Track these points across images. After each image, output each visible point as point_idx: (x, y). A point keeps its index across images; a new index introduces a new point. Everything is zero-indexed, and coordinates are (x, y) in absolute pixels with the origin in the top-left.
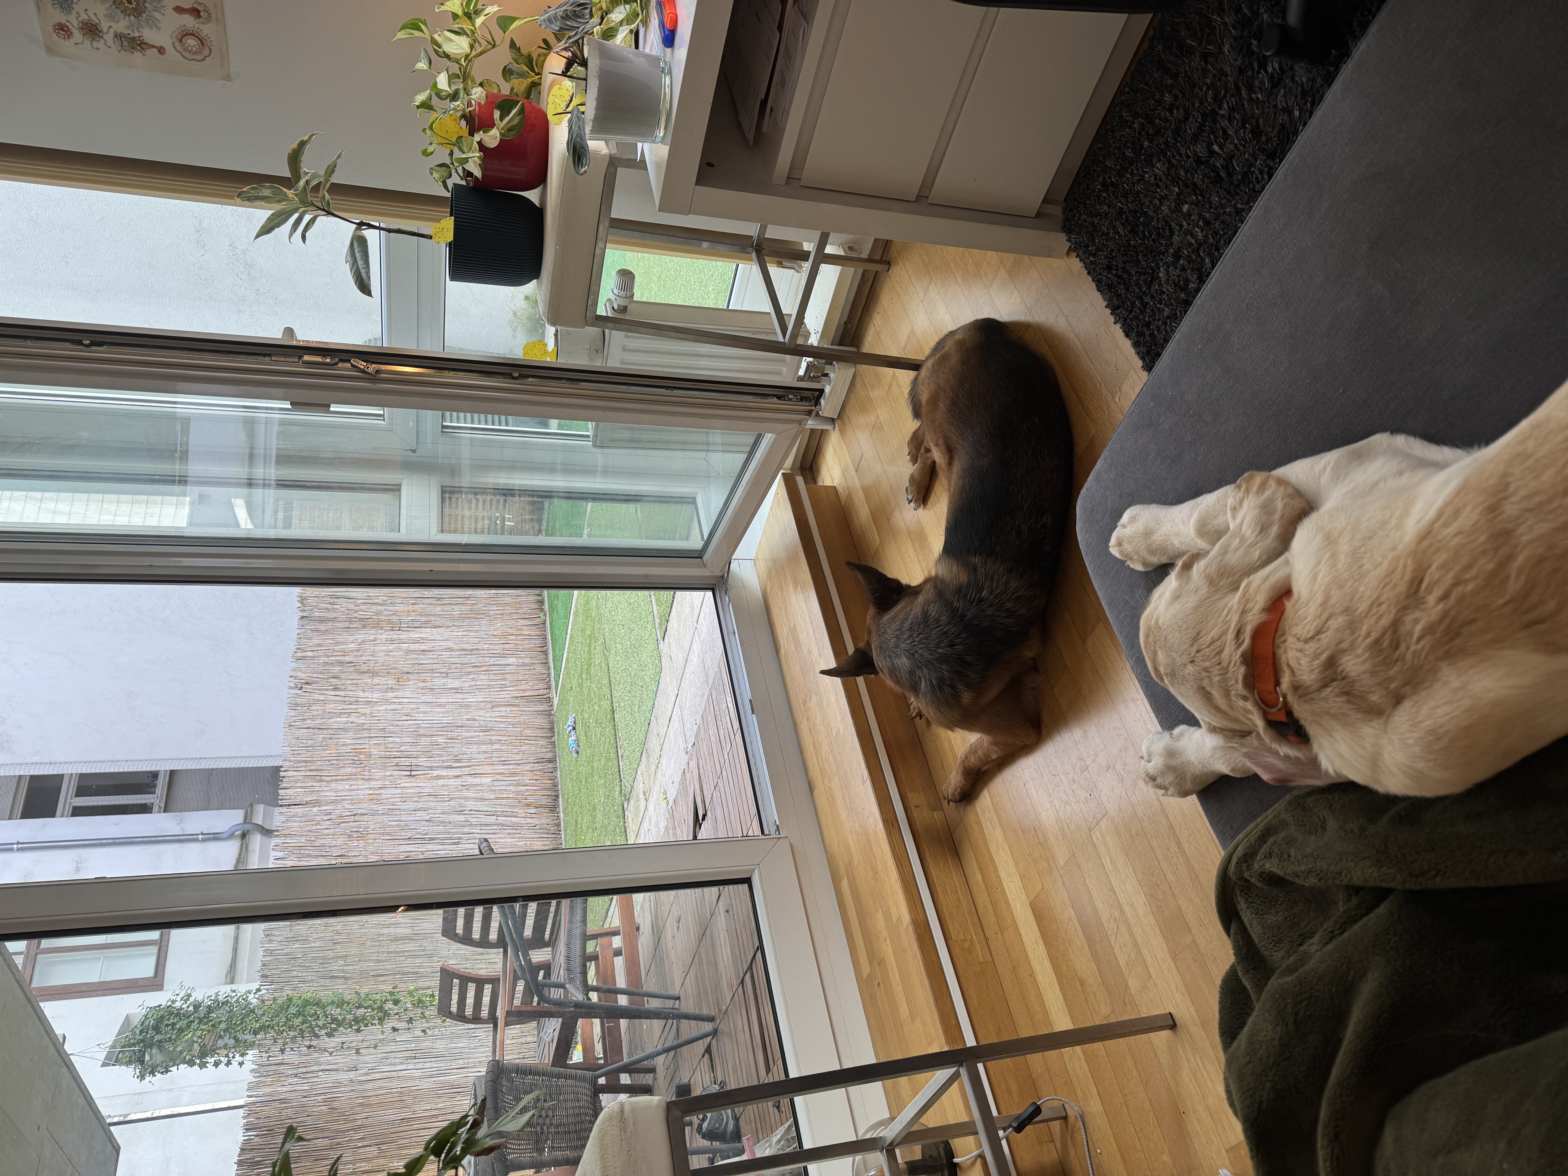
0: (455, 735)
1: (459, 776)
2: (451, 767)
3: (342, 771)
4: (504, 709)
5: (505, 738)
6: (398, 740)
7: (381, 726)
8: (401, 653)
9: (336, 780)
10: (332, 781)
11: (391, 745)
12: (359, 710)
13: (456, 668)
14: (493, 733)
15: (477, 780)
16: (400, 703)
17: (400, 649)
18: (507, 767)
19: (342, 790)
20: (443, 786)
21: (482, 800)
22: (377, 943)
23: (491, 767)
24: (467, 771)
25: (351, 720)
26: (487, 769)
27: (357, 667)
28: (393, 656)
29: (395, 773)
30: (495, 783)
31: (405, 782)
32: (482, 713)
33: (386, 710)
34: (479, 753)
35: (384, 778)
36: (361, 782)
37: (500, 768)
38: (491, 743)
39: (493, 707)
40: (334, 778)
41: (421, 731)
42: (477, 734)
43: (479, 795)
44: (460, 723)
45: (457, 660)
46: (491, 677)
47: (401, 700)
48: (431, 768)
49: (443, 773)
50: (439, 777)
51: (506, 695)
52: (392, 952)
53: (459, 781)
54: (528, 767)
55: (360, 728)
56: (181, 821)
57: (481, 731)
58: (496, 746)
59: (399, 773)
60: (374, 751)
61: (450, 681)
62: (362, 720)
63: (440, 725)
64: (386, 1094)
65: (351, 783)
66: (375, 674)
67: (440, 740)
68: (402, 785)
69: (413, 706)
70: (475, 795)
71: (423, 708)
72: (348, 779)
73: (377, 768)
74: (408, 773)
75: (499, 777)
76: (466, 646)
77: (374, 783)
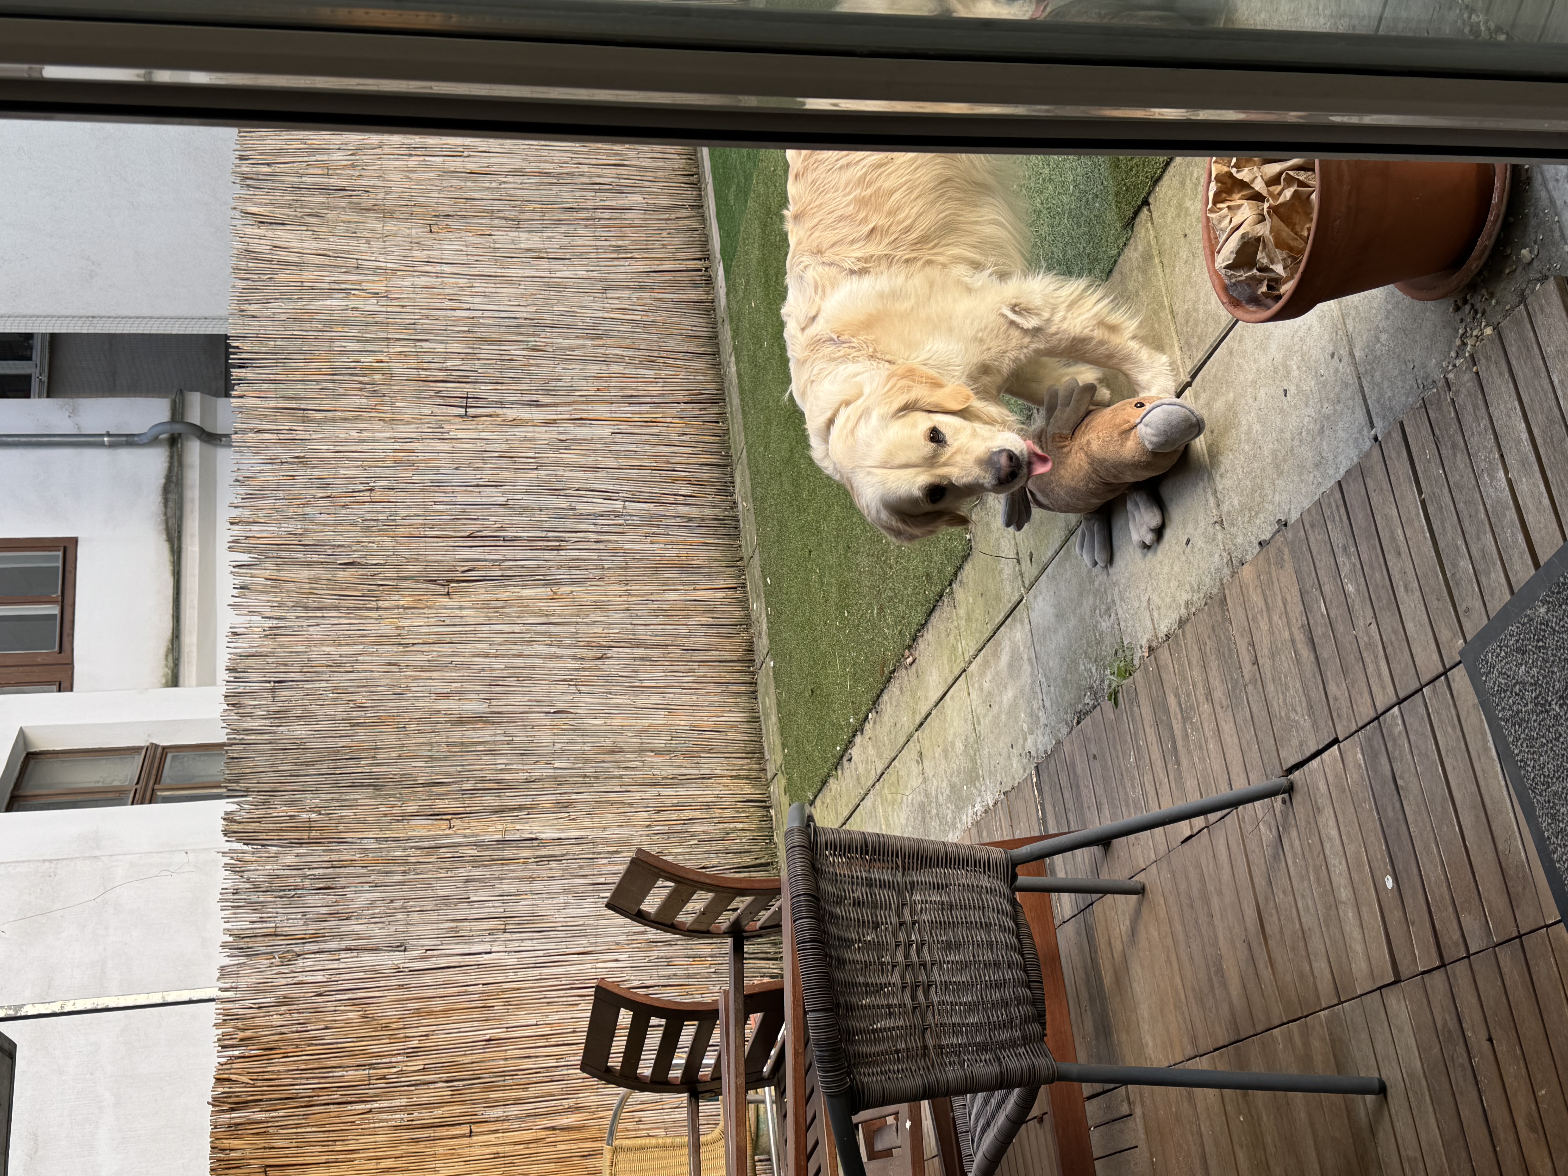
0: (539, 341)
1: (554, 422)
2: (537, 404)
3: (343, 403)
4: (626, 294)
5: (630, 353)
6: (440, 348)
7: (408, 319)
8: (432, 175)
9: (334, 420)
10: (326, 420)
11: (428, 358)
12: (365, 286)
13: (534, 211)
14: (609, 341)
15: (583, 432)
16: (438, 275)
17: (428, 167)
18: (636, 408)
19: (346, 440)
20: (526, 439)
21: (595, 469)
22: (428, 728)
23: (607, 407)
24: (564, 412)
25: (351, 304)
26: (601, 410)
27: (355, 200)
28: (419, 182)
29: (437, 410)
30: (618, 438)
31: (458, 430)
32: (587, 300)
33: (414, 287)
34: (586, 378)
35: (418, 420)
36: (379, 425)
37: (626, 411)
38: (606, 360)
39: (605, 289)
40: (329, 414)
41: (481, 332)
42: (581, 342)
43: (590, 460)
44: (548, 319)
45: (535, 195)
46: (600, 232)
47: (438, 268)
48: (501, 404)
49: (525, 413)
50: (516, 423)
51: (626, 268)
52: (454, 744)
53: (552, 433)
54: (675, 410)
55: (370, 321)
56: (74, 412)
57: (588, 337)
58: (615, 368)
59: (445, 410)
60: (397, 367)
61: (524, 235)
62: (371, 305)
63: (513, 322)
64: (459, 994)
65: (361, 426)
66: (387, 214)
67: (515, 351)
68: (452, 434)
69: (462, 281)
70: (583, 460)
71: (479, 286)
72: (356, 419)
73: (403, 400)
74: (462, 411)
75: (624, 427)
76: (549, 167)
77: (402, 428)
